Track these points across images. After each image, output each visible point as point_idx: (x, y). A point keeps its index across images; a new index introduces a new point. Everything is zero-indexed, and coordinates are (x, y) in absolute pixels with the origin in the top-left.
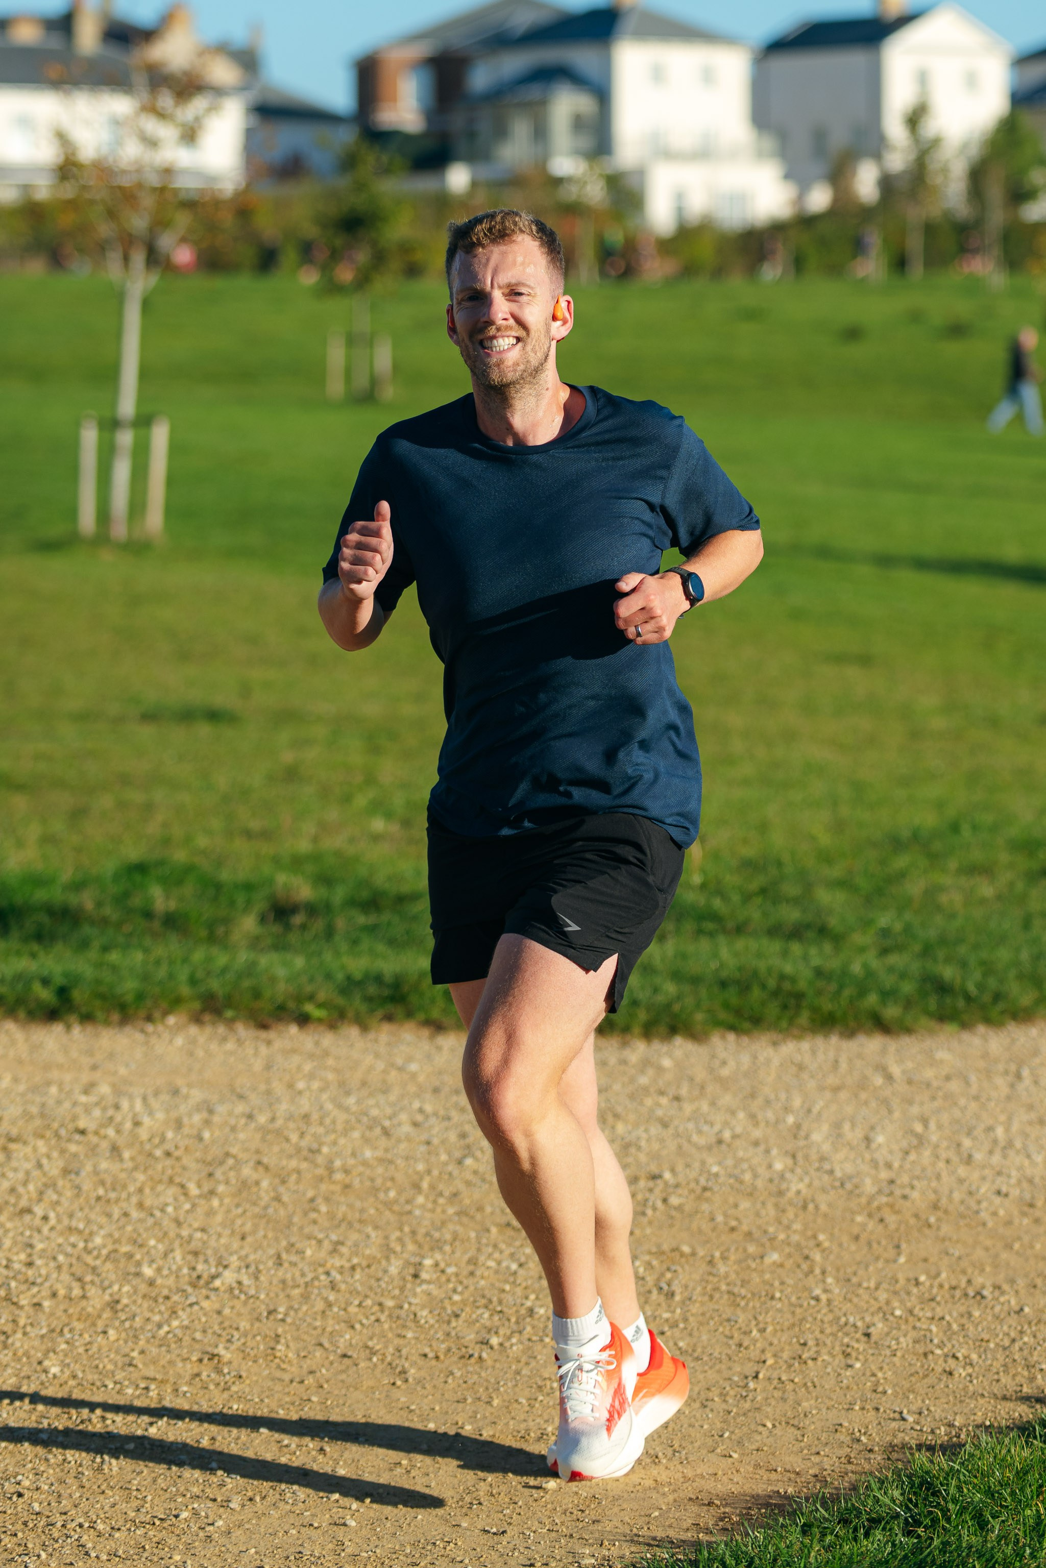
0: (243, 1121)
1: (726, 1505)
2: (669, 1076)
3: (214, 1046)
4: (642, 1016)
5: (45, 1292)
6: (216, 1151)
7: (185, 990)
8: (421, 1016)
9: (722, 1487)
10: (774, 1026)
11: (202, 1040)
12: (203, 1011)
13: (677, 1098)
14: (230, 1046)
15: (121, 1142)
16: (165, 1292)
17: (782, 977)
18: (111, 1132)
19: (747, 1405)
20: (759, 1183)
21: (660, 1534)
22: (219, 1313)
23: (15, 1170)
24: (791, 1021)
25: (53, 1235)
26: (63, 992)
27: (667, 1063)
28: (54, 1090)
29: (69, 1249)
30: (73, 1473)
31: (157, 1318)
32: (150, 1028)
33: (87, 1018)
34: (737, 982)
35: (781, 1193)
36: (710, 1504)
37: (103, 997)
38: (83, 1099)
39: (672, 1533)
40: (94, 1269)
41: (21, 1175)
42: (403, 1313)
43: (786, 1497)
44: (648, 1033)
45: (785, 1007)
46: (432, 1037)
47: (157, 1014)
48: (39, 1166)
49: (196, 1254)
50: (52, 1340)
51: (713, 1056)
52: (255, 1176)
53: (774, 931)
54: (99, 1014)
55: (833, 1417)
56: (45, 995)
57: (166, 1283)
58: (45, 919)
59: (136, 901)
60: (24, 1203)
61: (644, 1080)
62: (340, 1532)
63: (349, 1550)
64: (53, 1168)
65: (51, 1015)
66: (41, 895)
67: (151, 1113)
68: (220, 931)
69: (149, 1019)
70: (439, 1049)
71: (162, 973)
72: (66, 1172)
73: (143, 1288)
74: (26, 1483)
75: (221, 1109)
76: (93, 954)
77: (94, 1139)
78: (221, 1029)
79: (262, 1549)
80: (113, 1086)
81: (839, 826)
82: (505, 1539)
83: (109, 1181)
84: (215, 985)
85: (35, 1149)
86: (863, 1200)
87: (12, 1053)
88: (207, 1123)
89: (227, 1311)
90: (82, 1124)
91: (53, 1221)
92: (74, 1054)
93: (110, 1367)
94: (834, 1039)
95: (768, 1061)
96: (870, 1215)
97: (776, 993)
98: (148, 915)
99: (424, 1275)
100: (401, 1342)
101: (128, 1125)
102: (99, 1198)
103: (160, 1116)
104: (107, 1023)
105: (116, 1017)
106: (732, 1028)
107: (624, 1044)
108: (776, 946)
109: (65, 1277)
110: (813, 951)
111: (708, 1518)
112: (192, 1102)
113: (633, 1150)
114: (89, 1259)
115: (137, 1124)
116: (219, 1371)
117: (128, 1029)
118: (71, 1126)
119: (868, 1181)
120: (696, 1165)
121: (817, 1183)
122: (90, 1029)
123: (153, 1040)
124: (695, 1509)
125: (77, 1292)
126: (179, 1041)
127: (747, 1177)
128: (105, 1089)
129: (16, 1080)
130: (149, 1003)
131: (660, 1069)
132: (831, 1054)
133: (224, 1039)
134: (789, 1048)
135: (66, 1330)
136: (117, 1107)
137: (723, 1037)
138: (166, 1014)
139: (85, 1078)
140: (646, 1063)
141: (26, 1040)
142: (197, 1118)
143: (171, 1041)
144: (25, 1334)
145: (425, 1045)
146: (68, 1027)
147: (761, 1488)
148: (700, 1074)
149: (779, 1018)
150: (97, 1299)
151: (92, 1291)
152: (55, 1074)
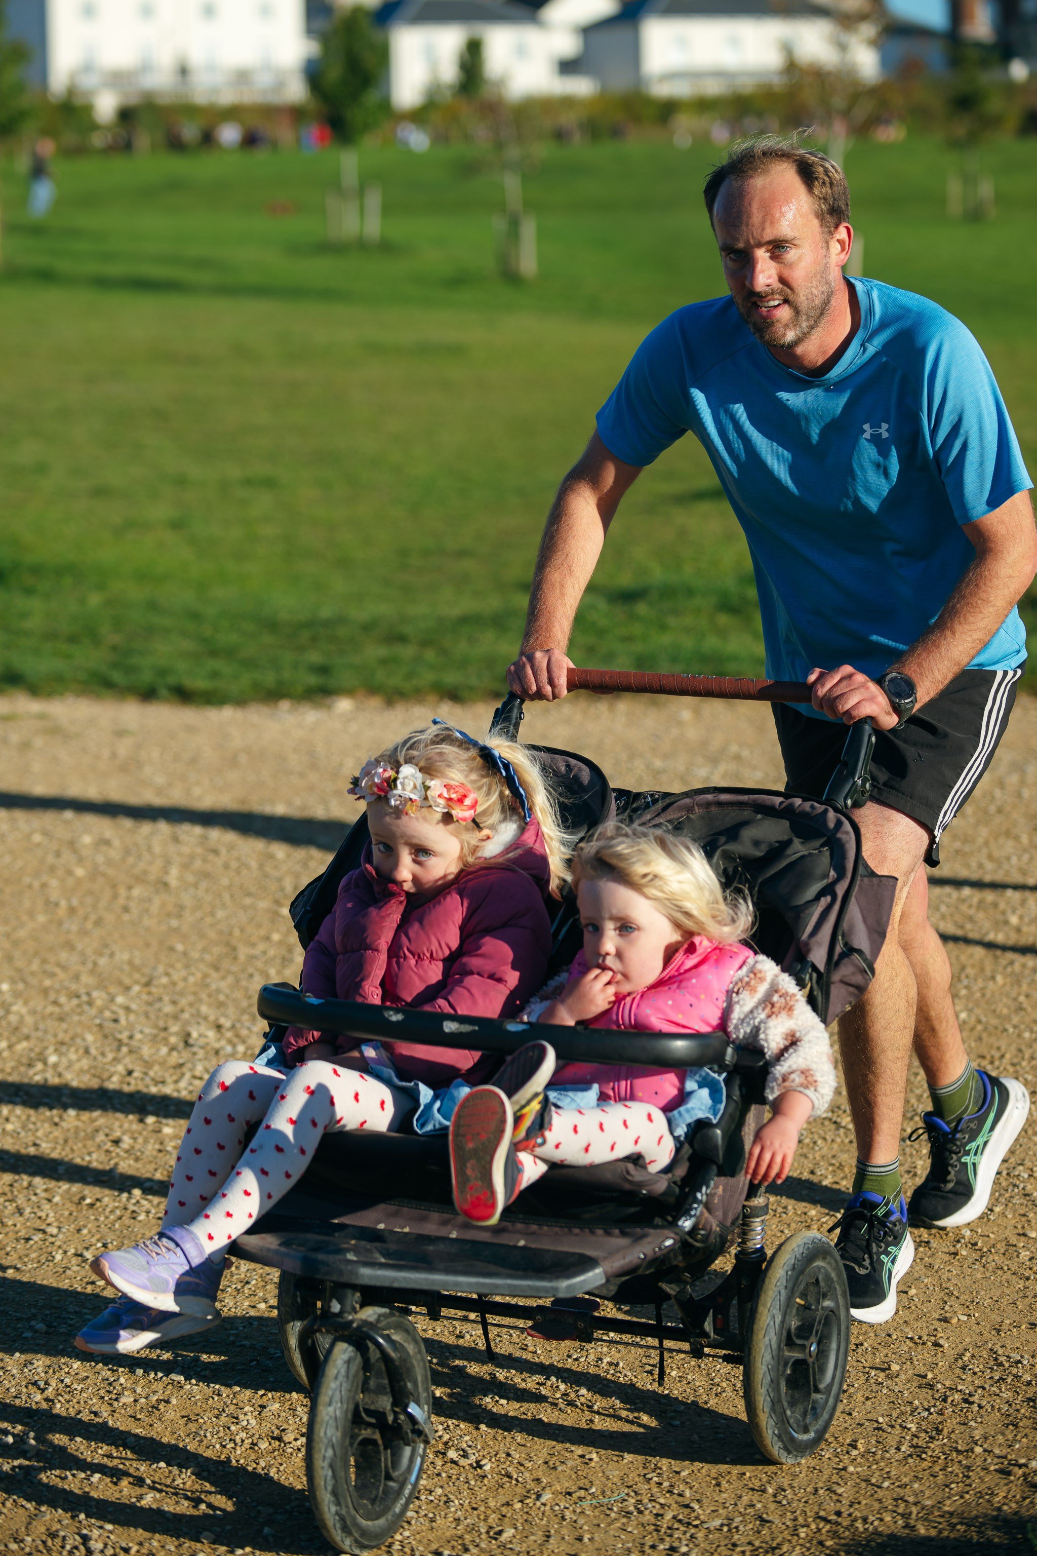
88: (1023, 782)
114: (964, 908)
135: (963, 976)
142: (1014, 779)
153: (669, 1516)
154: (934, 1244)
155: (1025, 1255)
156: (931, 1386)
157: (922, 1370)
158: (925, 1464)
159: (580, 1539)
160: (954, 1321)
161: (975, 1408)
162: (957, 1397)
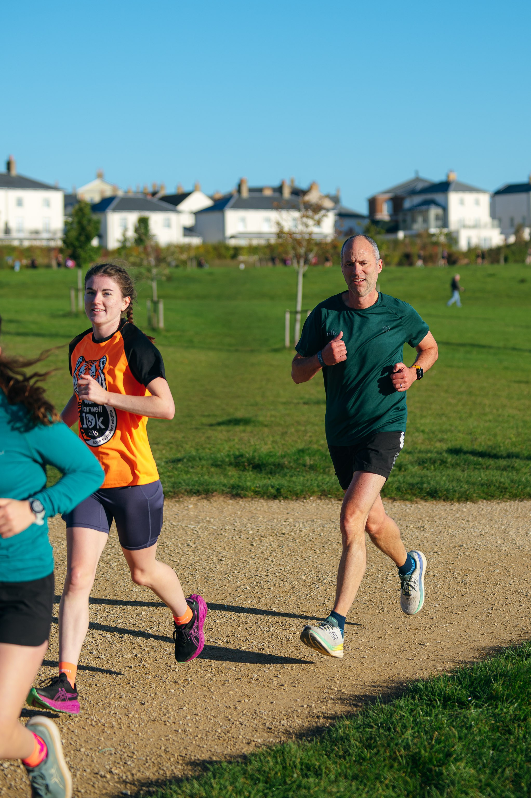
0: (333, 529)
1: (483, 650)
2: (465, 514)
3: (325, 506)
4: (457, 495)
5: (272, 585)
6: (325, 539)
7: (316, 489)
8: (389, 496)
9: (481, 644)
10: (498, 498)
11: (320, 504)
12: (321, 495)
13: (468, 521)
14: (329, 506)
15: (296, 537)
16: (309, 584)
17: (500, 483)
18: (293, 534)
19: (489, 618)
20: (493, 548)
21: (462, 659)
22: (325, 590)
23: (263, 546)
24: (503, 496)
25: (274, 566)
26: (278, 490)
27: (465, 510)
28: (275, 521)
29: (279, 571)
30: (280, 642)
31: (306, 592)
32: (305, 501)
33: (286, 498)
34: (487, 484)
35: (500, 551)
36: (477, 650)
37: (291, 492)
38: (284, 523)
39: (465, 659)
40: (287, 577)
41: (265, 548)
42: (382, 590)
43: (501, 647)
44: (459, 501)
45: (501, 492)
46: (392, 503)
47: (307, 496)
48: (271, 545)
49: (318, 572)
50: (274, 600)
51: (479, 507)
52: (337, 547)
53: (498, 468)
54: (290, 497)
55: (516, 622)
56: (272, 491)
57: (309, 581)
58: (273, 467)
59: (301, 461)
60: (265, 556)
61: (458, 515)
62: (362, 660)
63: (365, 665)
64: (275, 546)
65: (275, 497)
66: (271, 460)
67: (305, 528)
68: (327, 470)
69: (305, 498)
70: (394, 506)
71: (309, 484)
72: (279, 546)
73: (302, 582)
74: (265, 645)
75: (326, 526)
76: (287, 478)
77: (288, 536)
78: (327, 501)
79: (338, 665)
80: (293, 519)
81: (518, 435)
82: (413, 662)
83: (292, 549)
84: (325, 487)
85: (269, 539)
86: (526, 552)
87: (262, 509)
88: (322, 530)
89: (328, 590)
90: (283, 532)
91: (274, 562)
92: (282, 509)
93: (292, 608)
94: (516, 502)
95: (496, 509)
96: (527, 558)
97: (498, 488)
98: (305, 466)
99: (389, 578)
100: (382, 599)
101: (298, 531)
102: (289, 555)
103: (308, 528)
104: (292, 500)
105: (294, 498)
106: (485, 499)
107: (452, 504)
108: (499, 473)
109: (278, 580)
110: (510, 474)
111: (477, 654)
112: (318, 524)
113: (454, 538)
114: (285, 574)
115: (301, 531)
116: (325, 609)
117: (298, 501)
118: (280, 532)
119: (527, 546)
120: (474, 542)
121: (511, 548)
122: (286, 501)
123: (306, 504)
124: (472, 651)
125: (282, 584)
126: (314, 505)
127: (489, 545)
128: (291, 520)
129: (264, 518)
130: (304, 493)
131: (463, 512)
132: (516, 507)
133: (328, 504)
134: (503, 505)
136: (295, 526)
137: (482, 502)
138: (310, 497)
139: (285, 517)
140: (458, 510)
141: (267, 505)
142: (319, 529)
143: (311, 505)
144: (265, 598)
145: (390, 505)
146: (280, 501)
147: (493, 645)
148: (475, 514)
149: (500, 496)
150: (288, 587)
151: (286, 584)
152: (276, 516)
153: (126, 755)
154: (242, 679)
155: (275, 682)
156: (229, 720)
157: (227, 715)
158: (221, 741)
159: (93, 761)
160: (243, 702)
161: (244, 726)
162: (238, 723)
